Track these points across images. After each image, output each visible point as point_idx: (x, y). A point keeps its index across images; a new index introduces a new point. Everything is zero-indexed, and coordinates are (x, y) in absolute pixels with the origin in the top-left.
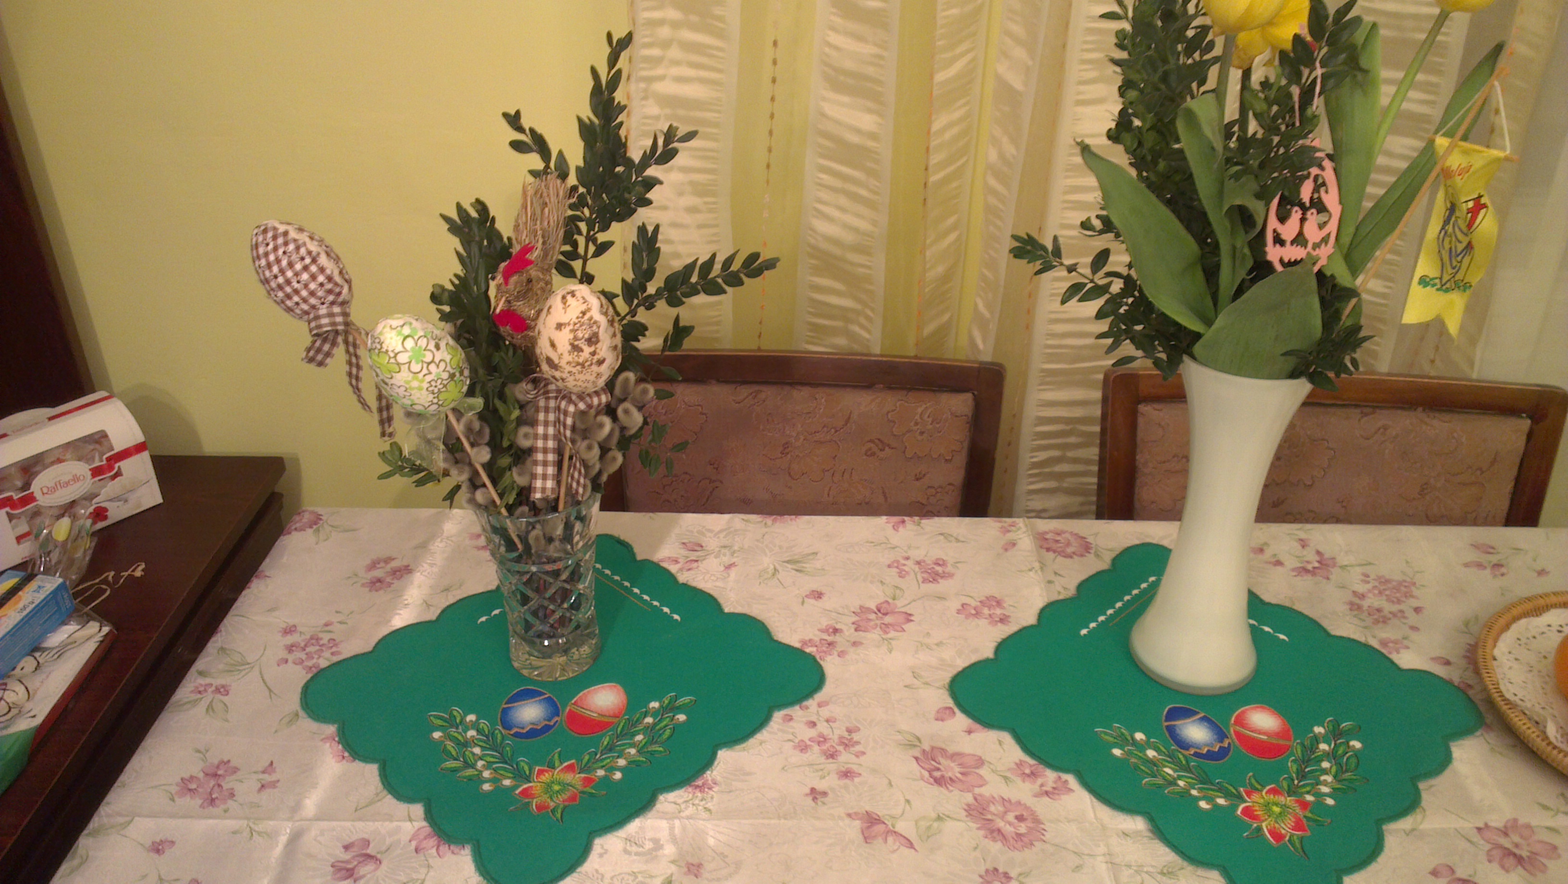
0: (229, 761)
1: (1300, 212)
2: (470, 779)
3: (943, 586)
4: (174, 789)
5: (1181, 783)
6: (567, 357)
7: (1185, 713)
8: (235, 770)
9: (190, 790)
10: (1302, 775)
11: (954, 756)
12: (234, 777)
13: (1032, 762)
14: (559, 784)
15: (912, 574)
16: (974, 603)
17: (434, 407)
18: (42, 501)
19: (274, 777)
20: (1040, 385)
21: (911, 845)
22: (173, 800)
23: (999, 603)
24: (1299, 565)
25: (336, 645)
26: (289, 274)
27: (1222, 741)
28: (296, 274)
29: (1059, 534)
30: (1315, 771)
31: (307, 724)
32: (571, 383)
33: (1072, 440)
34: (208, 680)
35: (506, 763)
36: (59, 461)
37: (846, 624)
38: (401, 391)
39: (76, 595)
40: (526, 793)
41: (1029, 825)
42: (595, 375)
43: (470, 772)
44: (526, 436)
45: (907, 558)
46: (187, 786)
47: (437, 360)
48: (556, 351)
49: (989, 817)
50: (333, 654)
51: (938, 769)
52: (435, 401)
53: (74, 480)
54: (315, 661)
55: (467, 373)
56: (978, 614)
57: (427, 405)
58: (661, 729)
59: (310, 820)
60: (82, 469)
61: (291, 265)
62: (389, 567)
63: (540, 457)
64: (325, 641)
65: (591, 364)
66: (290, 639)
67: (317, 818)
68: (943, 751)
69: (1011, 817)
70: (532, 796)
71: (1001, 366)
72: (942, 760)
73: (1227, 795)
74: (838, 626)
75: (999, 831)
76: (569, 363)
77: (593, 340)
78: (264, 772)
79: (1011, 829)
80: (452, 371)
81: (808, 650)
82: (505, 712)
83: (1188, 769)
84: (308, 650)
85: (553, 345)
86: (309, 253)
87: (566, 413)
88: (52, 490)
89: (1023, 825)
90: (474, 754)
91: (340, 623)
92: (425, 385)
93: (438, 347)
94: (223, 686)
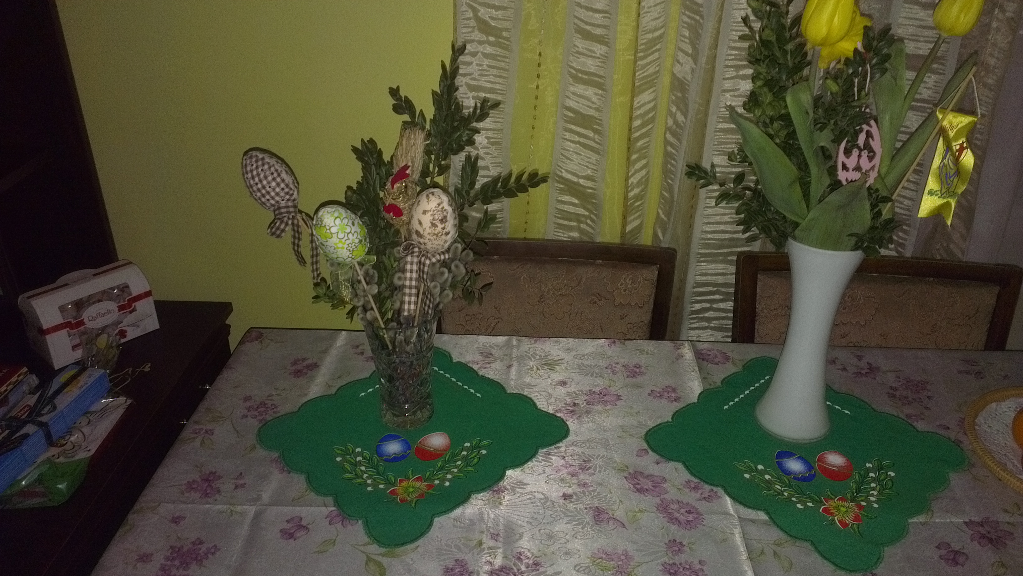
0: (216, 472)
1: (858, 152)
2: (360, 484)
3: (639, 380)
4: (184, 487)
5: (786, 494)
6: (428, 230)
7: (789, 455)
8: (220, 477)
9: (193, 488)
10: (859, 491)
11: (648, 477)
12: (219, 481)
13: (697, 480)
14: (413, 488)
15: (621, 373)
16: (658, 390)
17: (350, 259)
18: (90, 325)
19: (242, 482)
20: (697, 262)
21: (623, 525)
22: (183, 493)
23: (674, 390)
24: (856, 371)
25: (276, 407)
26: (265, 182)
27: (810, 470)
28: (269, 183)
29: (710, 351)
30: (867, 488)
31: (261, 452)
32: (429, 246)
33: (717, 297)
34: (200, 427)
35: (380, 475)
36: (100, 301)
37: (581, 401)
38: (332, 250)
39: (111, 381)
40: (393, 492)
41: (694, 515)
42: (443, 241)
43: (359, 480)
44: (400, 278)
45: (618, 363)
46: (191, 486)
47: (353, 232)
48: (422, 227)
49: (670, 511)
50: (274, 413)
51: (639, 484)
52: (350, 256)
53: (107, 312)
54: (264, 416)
55: (368, 240)
56: (661, 396)
57: (345, 258)
58: (471, 458)
59: (266, 505)
60: (112, 306)
61: (266, 177)
62: (305, 364)
63: (407, 291)
64: (269, 405)
65: (442, 235)
66: (248, 404)
67: (271, 504)
68: (641, 473)
69: (683, 511)
70: (397, 494)
71: (675, 250)
72: (641, 478)
73: (813, 501)
74: (576, 402)
75: (676, 519)
76: (429, 234)
77: (443, 220)
78: (236, 479)
79: (684, 518)
80: (361, 239)
81: (558, 415)
82: (378, 447)
83: (790, 486)
84: (259, 410)
85: (420, 223)
86: (276, 170)
87: (424, 265)
88: (95, 318)
89: (691, 515)
90: (361, 470)
91: (278, 395)
92: (346, 246)
93: (353, 224)
94: (210, 430)
